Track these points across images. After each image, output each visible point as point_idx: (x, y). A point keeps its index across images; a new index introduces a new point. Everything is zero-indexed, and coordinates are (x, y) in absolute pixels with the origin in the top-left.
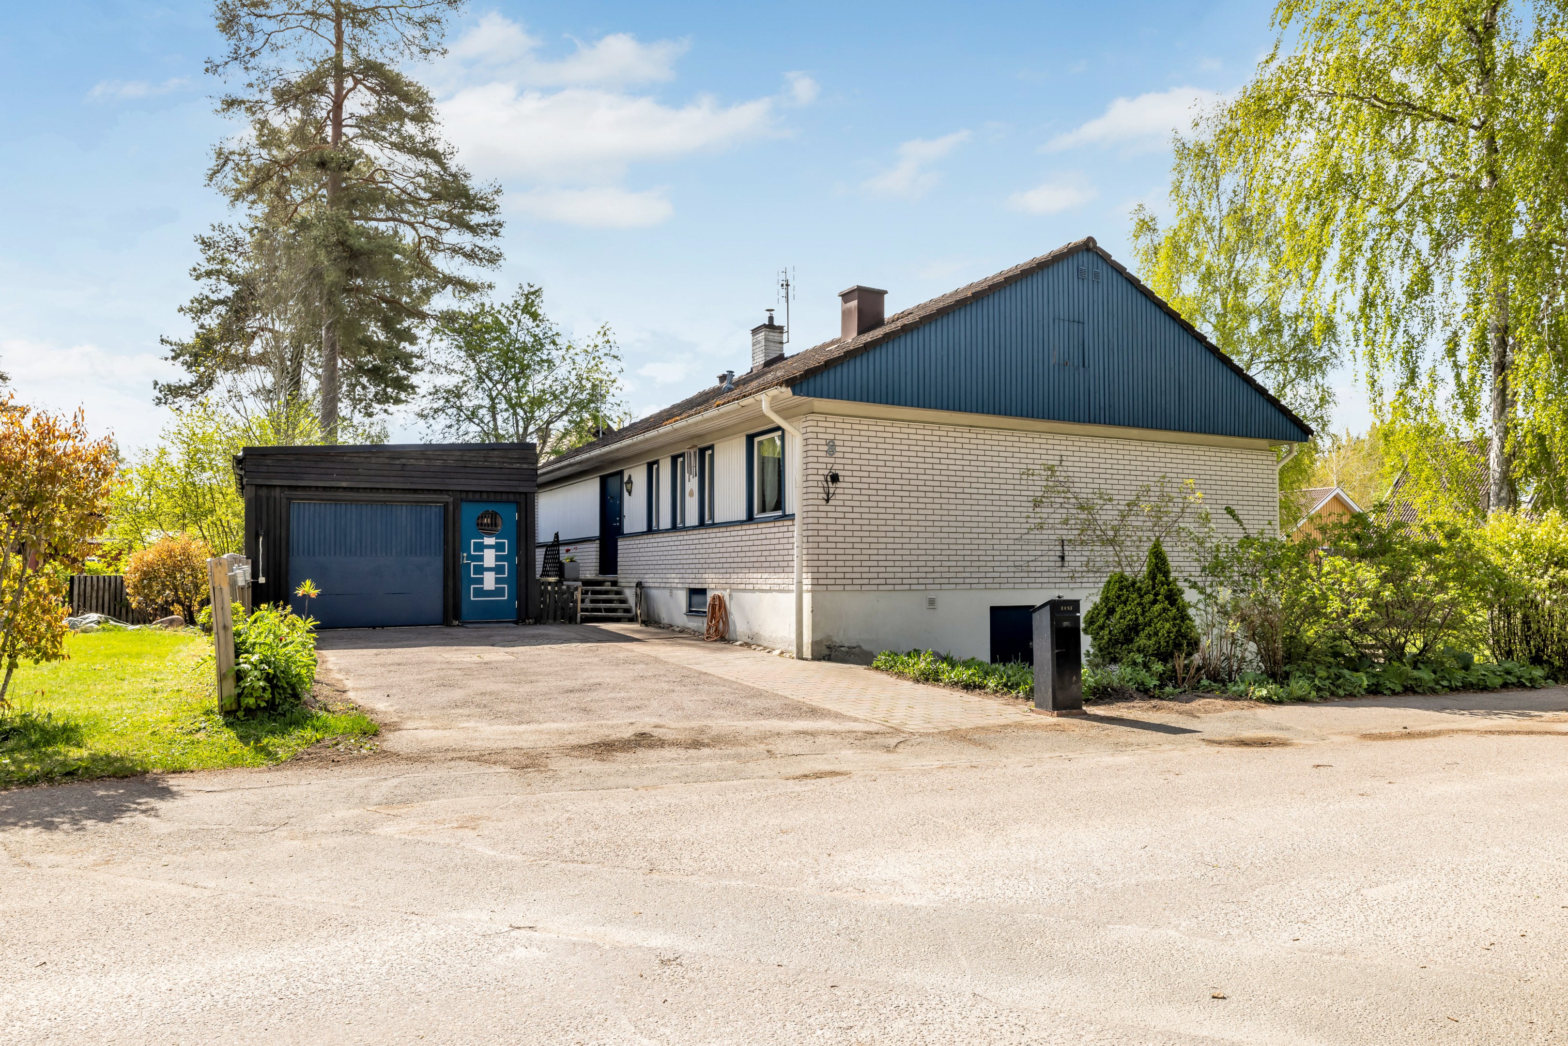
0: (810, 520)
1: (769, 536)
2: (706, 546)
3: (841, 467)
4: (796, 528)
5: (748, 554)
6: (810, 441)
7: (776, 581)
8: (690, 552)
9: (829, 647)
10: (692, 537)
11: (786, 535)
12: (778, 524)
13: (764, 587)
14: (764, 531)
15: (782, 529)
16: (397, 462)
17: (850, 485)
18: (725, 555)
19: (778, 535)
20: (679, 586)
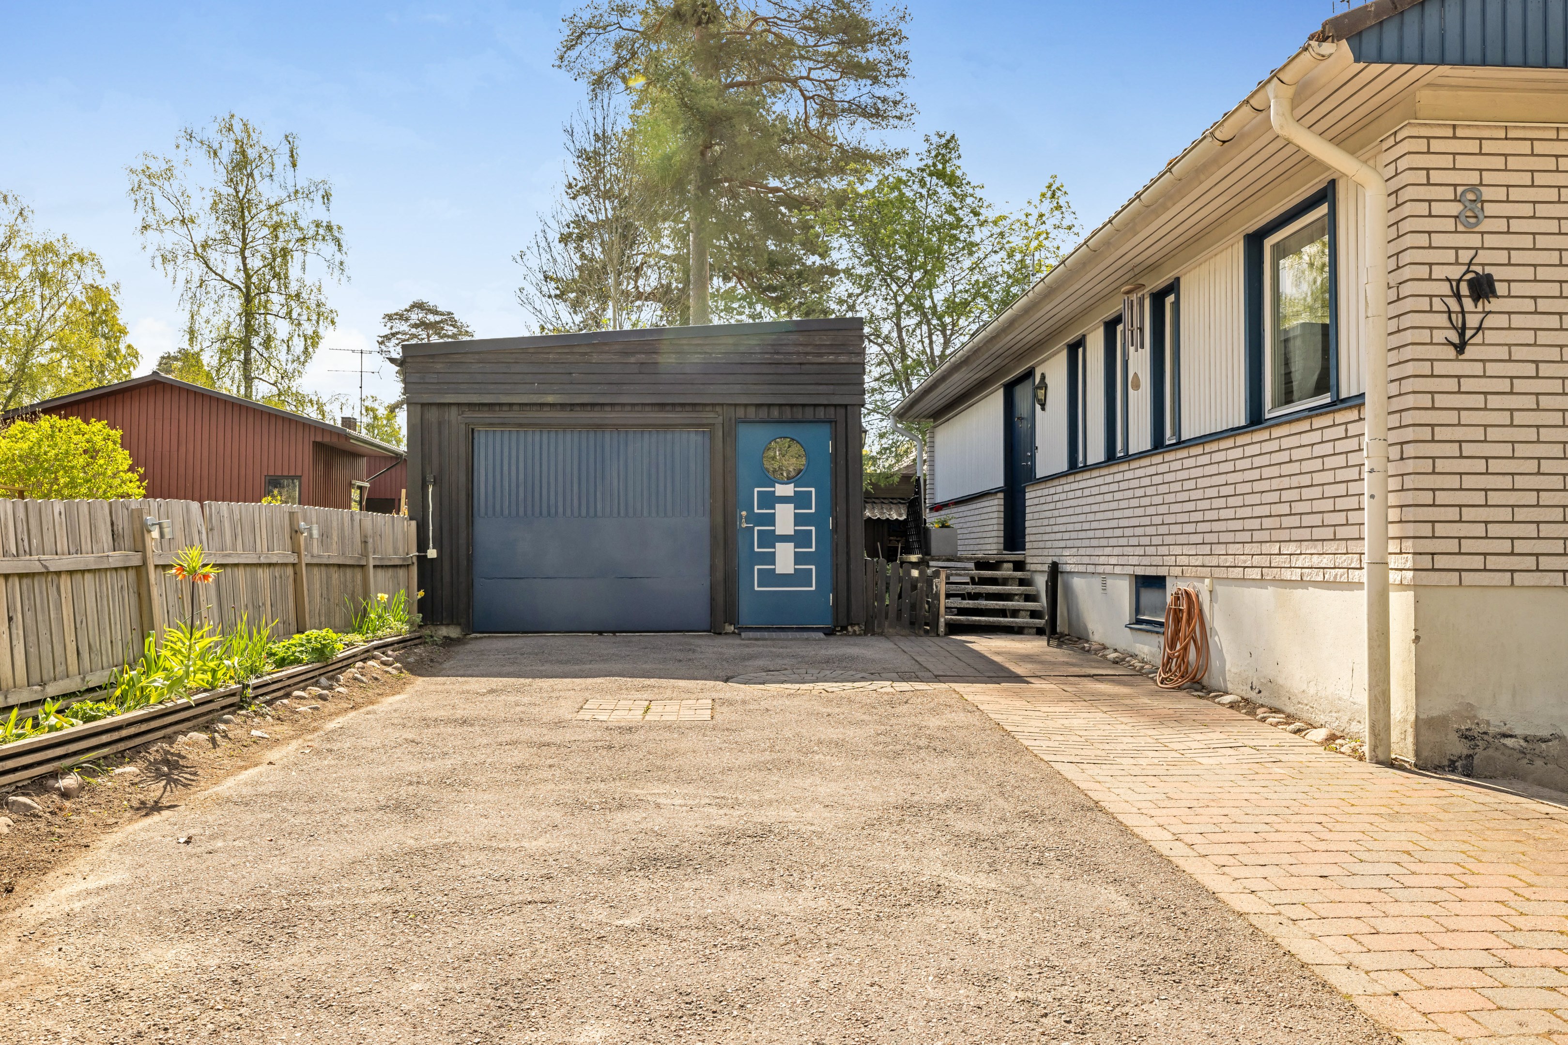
0: (1410, 401)
1: (1297, 454)
2: (1163, 489)
3: (1502, 257)
4: (1366, 428)
5: (1249, 500)
6: (1409, 193)
7: (1316, 560)
8: (1134, 503)
9: (1466, 736)
10: (1139, 473)
11: (1341, 446)
12: (1318, 422)
13: (1287, 574)
14: (1286, 443)
15: (1329, 434)
16: (632, 360)
17: (1529, 305)
18: (1202, 505)
19: (1319, 450)
20: (1118, 570)
